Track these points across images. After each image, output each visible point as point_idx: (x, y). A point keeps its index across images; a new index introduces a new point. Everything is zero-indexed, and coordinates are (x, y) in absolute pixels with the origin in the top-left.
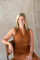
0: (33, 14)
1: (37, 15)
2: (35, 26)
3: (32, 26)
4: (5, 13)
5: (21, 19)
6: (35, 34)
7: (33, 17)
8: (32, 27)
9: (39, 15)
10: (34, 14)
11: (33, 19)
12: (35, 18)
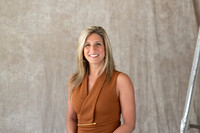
0: (151, 14)
1: (163, 15)
2: (155, 51)
3: (145, 50)
4: (58, 11)
5: (92, 43)
6: (157, 78)
7: (149, 23)
8: (146, 54)
9: (169, 18)
10: (155, 12)
11: (151, 29)
12: (156, 26)
